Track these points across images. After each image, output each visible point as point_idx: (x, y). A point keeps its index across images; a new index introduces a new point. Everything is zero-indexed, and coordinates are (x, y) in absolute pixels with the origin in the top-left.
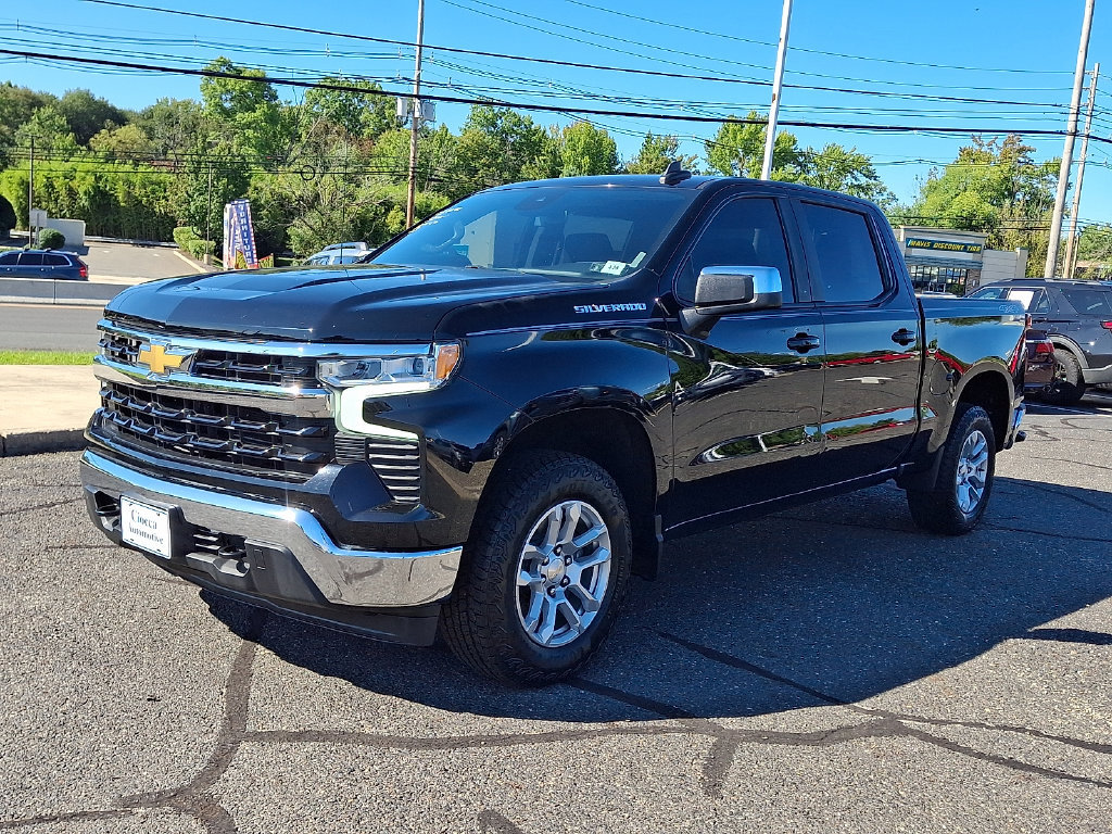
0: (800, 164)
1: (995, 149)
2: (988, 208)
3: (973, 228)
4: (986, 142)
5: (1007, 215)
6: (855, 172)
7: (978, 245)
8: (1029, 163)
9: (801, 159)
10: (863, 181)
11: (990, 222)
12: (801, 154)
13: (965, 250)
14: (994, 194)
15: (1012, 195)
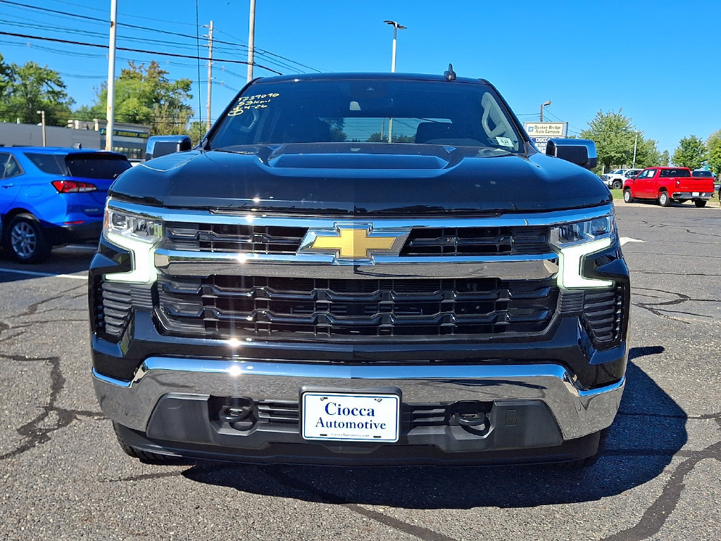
0: (7, 75)
1: (144, 71)
2: (145, 109)
3: (137, 122)
4: (137, 67)
5: (158, 114)
6: (49, 82)
7: (146, 133)
8: (165, 81)
9: (9, 71)
10: (57, 89)
11: (148, 119)
12: (9, 68)
13: (138, 136)
14: (146, 100)
15: (158, 101)
